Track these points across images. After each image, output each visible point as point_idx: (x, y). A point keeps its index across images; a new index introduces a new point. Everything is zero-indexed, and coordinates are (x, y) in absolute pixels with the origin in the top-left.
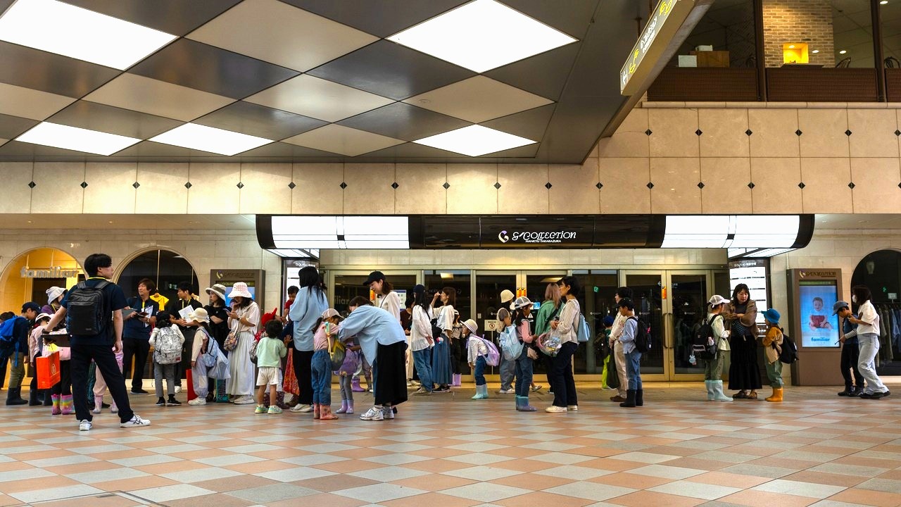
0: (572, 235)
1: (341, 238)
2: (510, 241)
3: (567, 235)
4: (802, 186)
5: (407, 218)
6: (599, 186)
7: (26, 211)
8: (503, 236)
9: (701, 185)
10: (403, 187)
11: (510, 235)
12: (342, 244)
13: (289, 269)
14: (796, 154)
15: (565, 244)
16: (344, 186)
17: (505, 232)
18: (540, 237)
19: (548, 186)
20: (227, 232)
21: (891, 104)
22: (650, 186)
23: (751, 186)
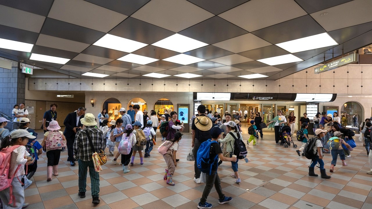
0: (272, 98)
1: (213, 98)
2: (256, 99)
3: (270, 98)
4: (334, 86)
5: (230, 93)
6: (280, 86)
7: (139, 90)
8: (254, 98)
9: (306, 86)
10: (230, 86)
11: (256, 98)
12: (213, 99)
13: (195, 104)
14: (333, 78)
15: (270, 100)
16: (215, 85)
17: (255, 97)
18: (263, 98)
19: (266, 86)
20: (180, 94)
21: (361, 65)
22: (293, 86)
23: (320, 86)
